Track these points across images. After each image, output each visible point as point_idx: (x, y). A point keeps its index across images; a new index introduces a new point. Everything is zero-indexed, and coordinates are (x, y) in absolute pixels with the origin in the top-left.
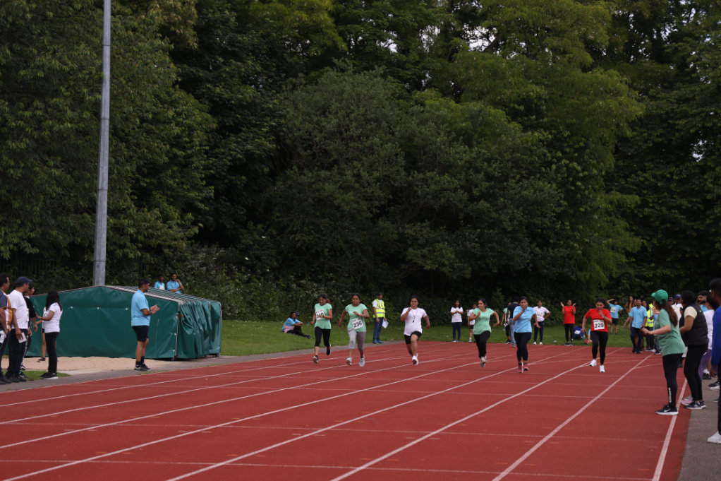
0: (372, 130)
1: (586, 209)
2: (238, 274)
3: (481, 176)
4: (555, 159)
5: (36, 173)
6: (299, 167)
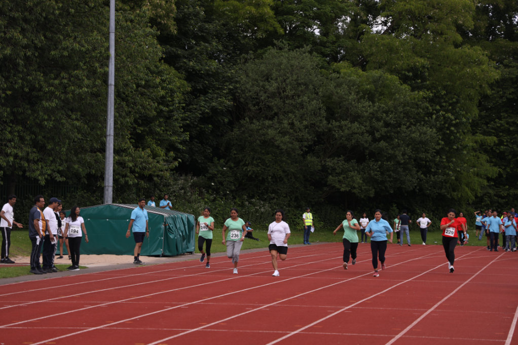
0: (302, 91)
1: (458, 147)
2: (207, 195)
3: (381, 123)
4: (435, 111)
5: (63, 124)
6: (250, 118)
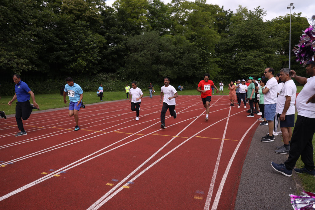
1: (207, 61)
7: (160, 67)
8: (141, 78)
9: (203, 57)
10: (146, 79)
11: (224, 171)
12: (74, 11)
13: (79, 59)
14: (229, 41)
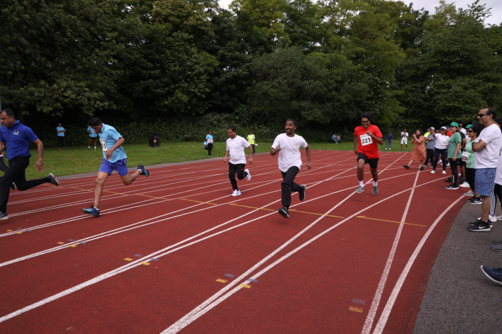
1: (382, 96)
3: (333, 81)
7: (303, 105)
8: (272, 121)
9: (375, 89)
10: (281, 123)
11: (401, 272)
12: (172, 19)
13: (177, 91)
14: (419, 62)
